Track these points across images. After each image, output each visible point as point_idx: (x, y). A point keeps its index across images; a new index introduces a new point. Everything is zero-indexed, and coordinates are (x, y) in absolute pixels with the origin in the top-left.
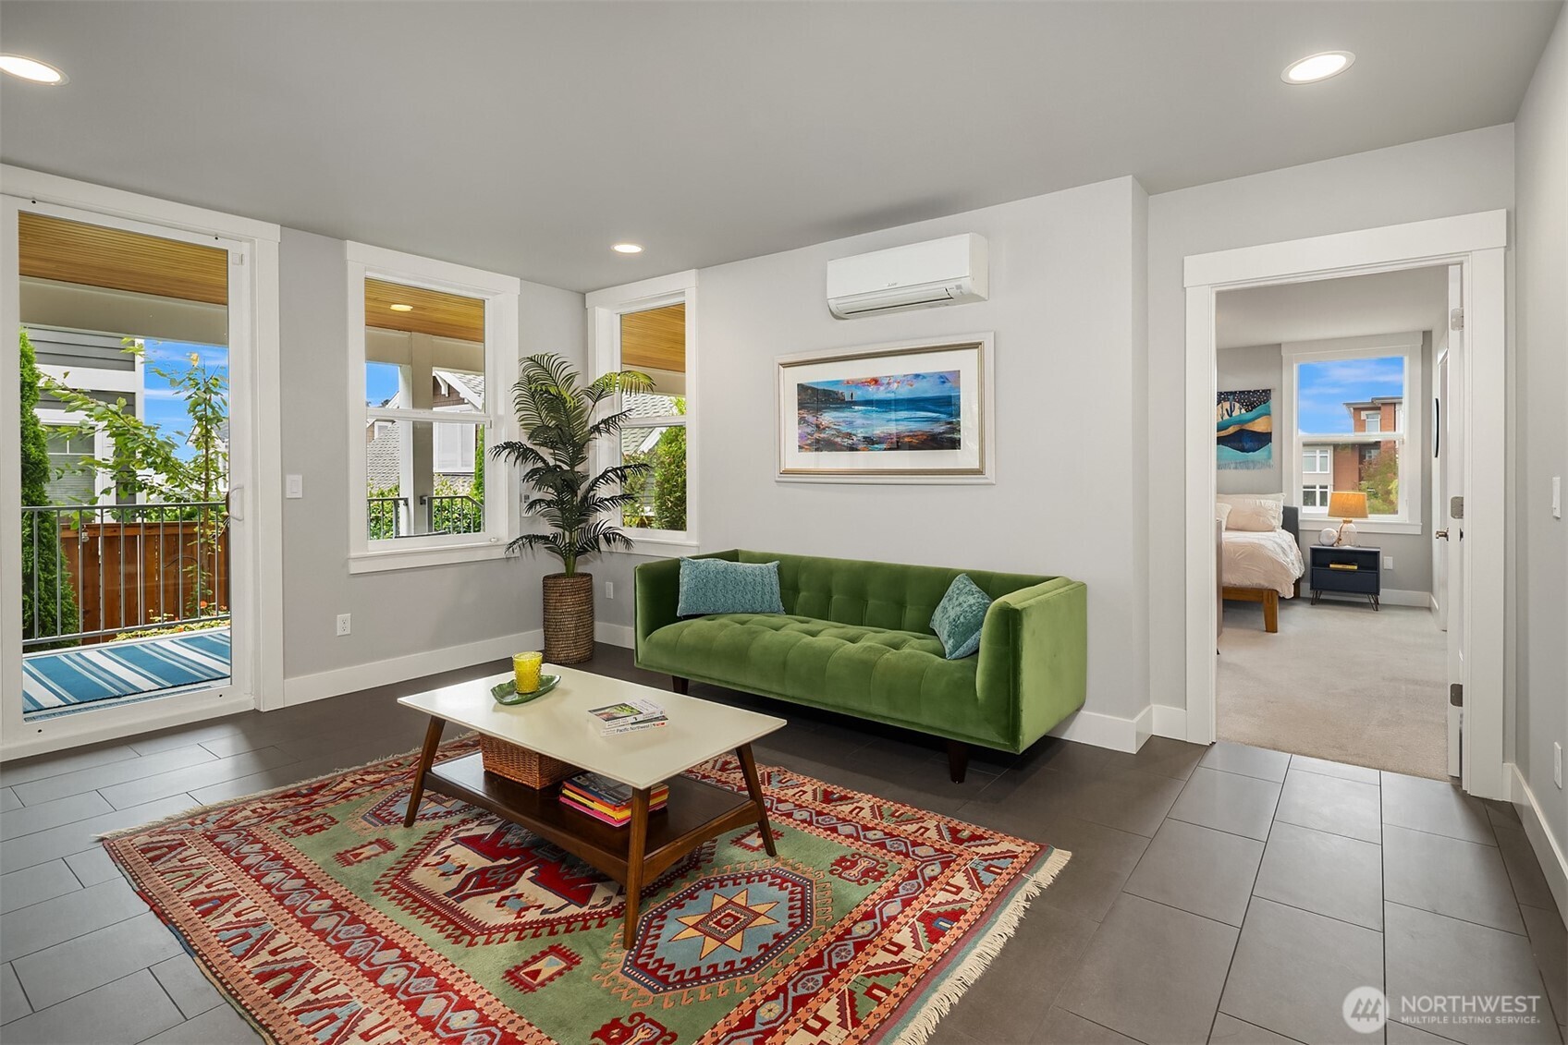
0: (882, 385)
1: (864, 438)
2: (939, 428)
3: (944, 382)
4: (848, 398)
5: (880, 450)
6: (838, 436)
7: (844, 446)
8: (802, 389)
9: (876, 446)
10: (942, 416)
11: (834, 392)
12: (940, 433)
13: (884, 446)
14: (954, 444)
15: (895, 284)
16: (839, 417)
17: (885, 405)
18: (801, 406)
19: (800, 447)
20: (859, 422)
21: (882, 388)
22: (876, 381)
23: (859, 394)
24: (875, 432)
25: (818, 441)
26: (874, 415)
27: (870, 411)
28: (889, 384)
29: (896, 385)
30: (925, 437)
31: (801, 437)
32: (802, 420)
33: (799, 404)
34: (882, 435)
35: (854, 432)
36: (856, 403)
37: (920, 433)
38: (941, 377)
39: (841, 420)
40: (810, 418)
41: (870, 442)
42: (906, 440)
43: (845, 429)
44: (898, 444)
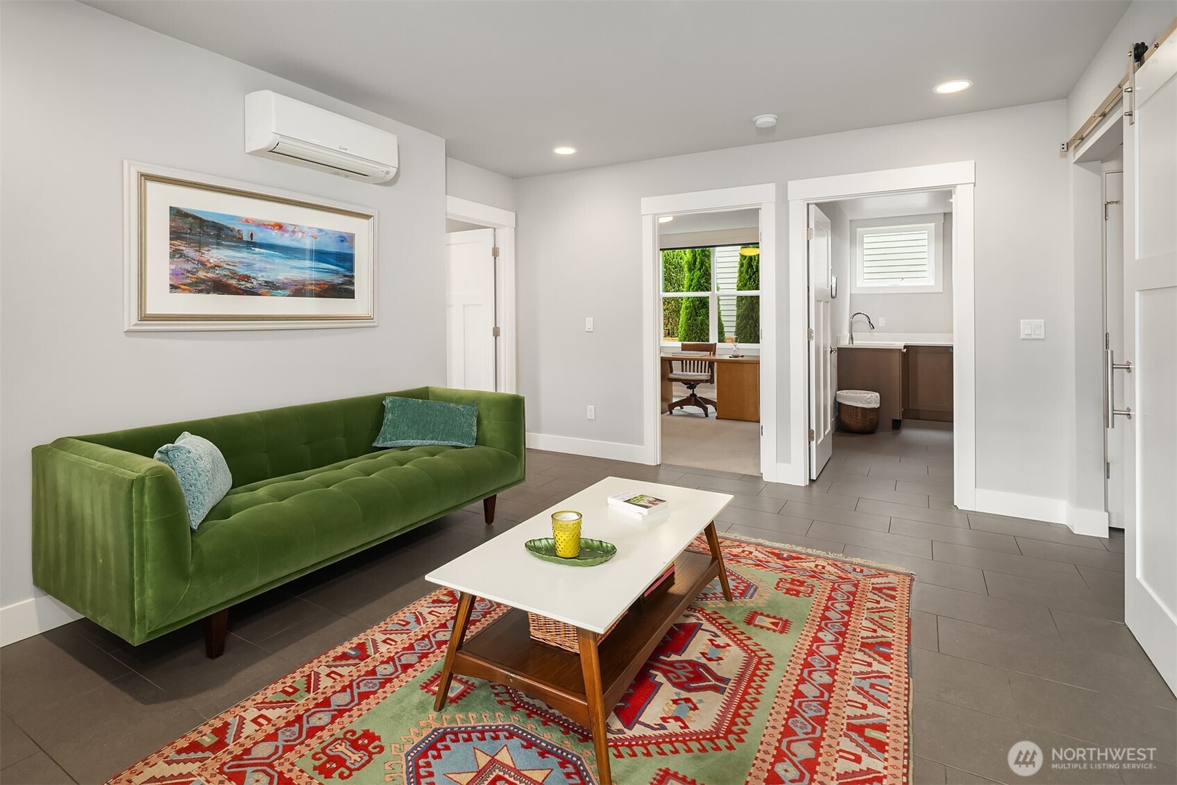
0: (286, 231)
1: (266, 282)
2: (337, 280)
3: (343, 241)
4: (246, 238)
5: (284, 296)
6: (232, 278)
7: (240, 289)
8: (177, 214)
9: (279, 291)
10: (341, 269)
11: (229, 228)
12: (339, 284)
13: (288, 292)
14: (350, 294)
15: (346, 149)
16: (233, 257)
17: (290, 252)
18: (175, 235)
19: (174, 287)
20: (258, 265)
21: (286, 235)
22: (280, 227)
23: (260, 236)
24: (279, 277)
25: (203, 281)
26: (277, 260)
27: (273, 256)
28: (294, 232)
29: (300, 234)
30: (326, 286)
31: (174, 274)
32: (175, 254)
33: (171, 233)
34: (286, 281)
35: (252, 275)
36: (255, 245)
37: (322, 282)
38: (341, 237)
39: (238, 260)
40: (190, 252)
41: (272, 287)
42: (310, 287)
43: (242, 271)
44: (299, 291)
